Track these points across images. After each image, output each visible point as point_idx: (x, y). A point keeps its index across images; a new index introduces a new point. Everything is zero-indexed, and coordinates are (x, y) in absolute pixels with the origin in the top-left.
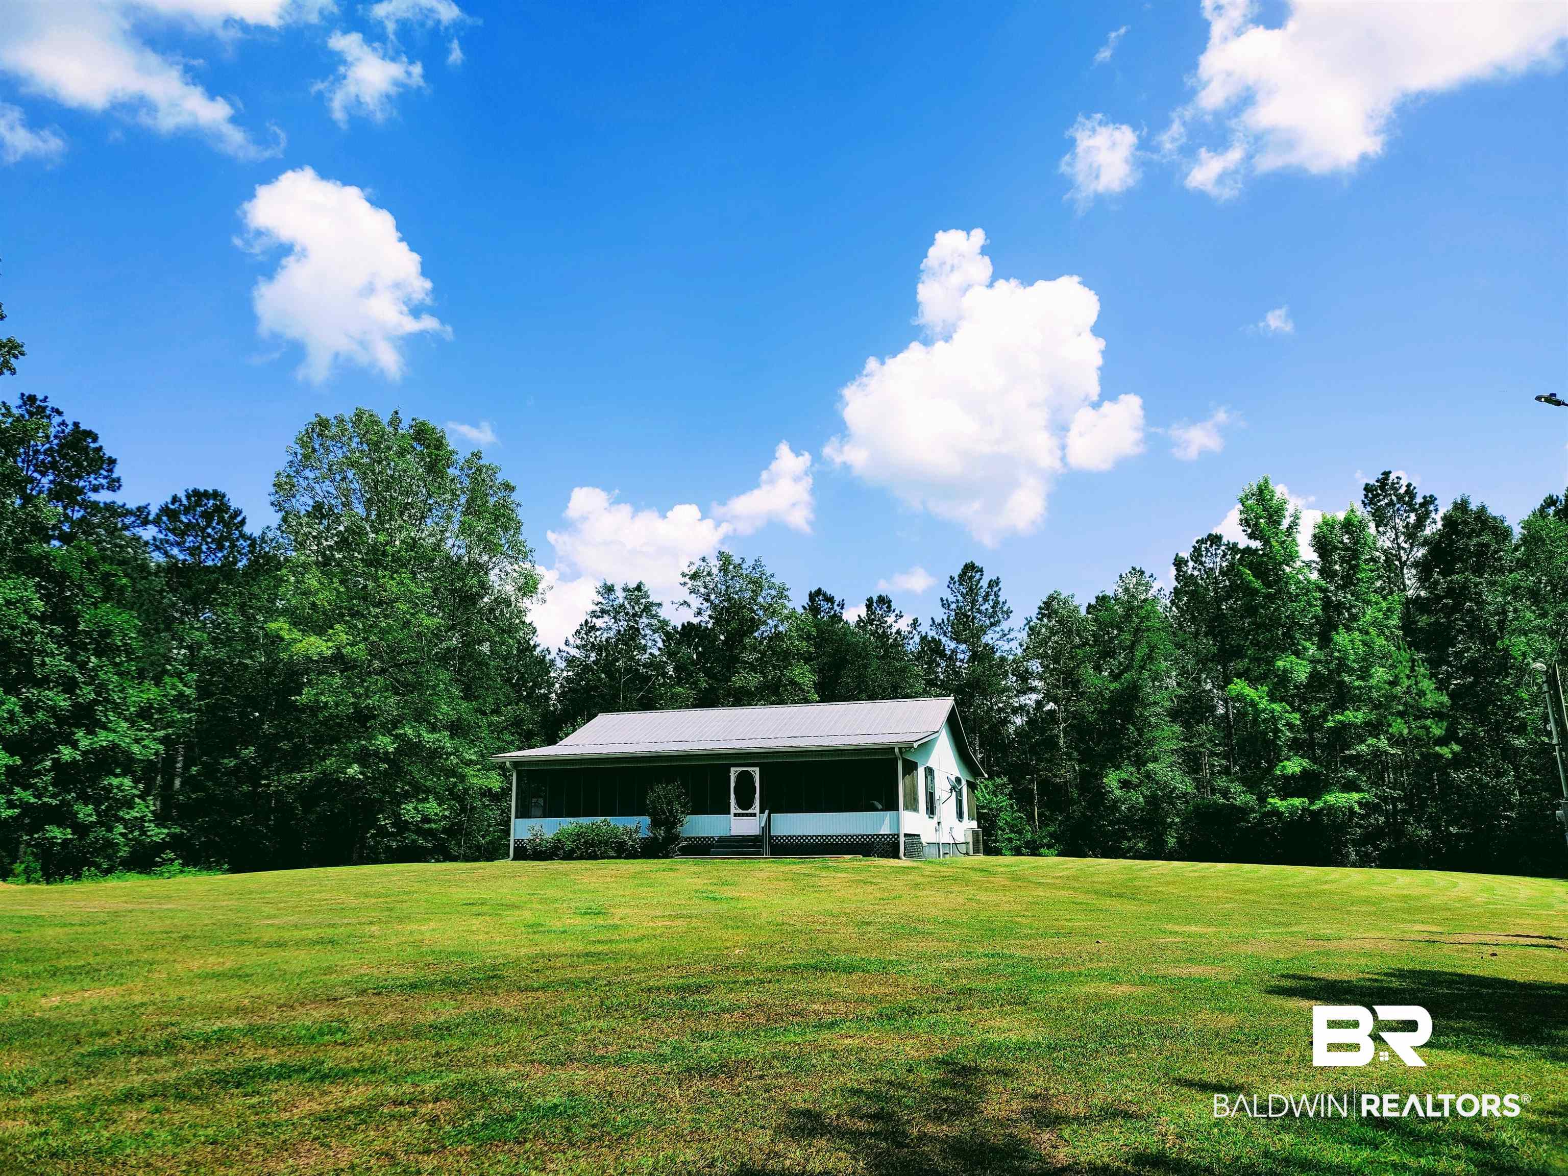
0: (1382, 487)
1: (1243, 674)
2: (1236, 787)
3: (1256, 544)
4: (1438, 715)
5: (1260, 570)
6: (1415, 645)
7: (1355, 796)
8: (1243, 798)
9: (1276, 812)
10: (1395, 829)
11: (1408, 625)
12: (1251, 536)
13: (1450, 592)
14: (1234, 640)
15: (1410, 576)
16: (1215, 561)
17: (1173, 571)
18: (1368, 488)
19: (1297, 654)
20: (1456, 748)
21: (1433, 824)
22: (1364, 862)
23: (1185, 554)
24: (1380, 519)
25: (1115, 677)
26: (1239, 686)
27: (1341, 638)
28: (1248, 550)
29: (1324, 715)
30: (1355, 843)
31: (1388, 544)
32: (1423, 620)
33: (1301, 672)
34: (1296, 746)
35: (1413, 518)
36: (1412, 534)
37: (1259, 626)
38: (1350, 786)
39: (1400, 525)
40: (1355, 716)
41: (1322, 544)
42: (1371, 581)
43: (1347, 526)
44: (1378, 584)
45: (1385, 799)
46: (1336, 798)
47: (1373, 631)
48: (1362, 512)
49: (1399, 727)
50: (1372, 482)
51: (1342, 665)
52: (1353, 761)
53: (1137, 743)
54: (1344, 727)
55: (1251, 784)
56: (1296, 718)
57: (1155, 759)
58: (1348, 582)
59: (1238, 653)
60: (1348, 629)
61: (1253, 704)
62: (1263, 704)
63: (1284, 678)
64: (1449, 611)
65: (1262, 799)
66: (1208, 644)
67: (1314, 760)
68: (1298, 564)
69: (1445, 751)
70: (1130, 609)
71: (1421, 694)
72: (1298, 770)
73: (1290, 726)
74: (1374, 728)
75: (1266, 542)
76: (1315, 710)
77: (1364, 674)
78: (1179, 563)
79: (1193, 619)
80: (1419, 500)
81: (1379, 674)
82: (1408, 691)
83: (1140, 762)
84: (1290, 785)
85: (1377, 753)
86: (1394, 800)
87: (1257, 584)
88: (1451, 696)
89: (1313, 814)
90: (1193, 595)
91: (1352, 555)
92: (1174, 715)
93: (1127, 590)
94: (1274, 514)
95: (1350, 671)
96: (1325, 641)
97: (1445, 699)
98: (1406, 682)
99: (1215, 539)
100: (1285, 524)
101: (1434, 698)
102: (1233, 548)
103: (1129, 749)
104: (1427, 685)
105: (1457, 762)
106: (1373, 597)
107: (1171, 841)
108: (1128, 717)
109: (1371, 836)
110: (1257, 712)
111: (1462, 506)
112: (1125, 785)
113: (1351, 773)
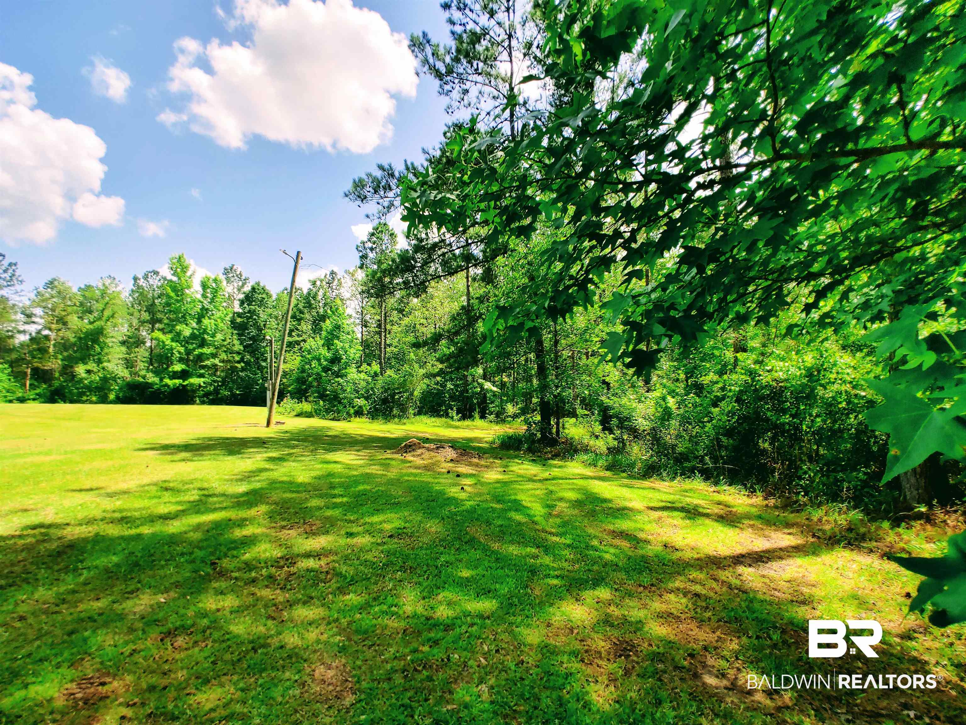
0: (231, 269)
1: (162, 330)
2: (150, 375)
3: (175, 279)
4: (238, 353)
5: (175, 289)
6: (234, 328)
7: (202, 380)
8: (152, 378)
9: (167, 385)
10: (216, 391)
11: (233, 321)
12: (173, 275)
13: (249, 312)
14: (159, 316)
15: (237, 304)
16: (155, 282)
17: (133, 282)
18: (225, 269)
19: (187, 325)
20: (243, 364)
21: (231, 390)
22: (203, 403)
23: (140, 276)
24: (228, 280)
25: (91, 323)
26: (157, 334)
27: (206, 321)
28: (171, 281)
29: (194, 349)
30: (199, 397)
31: (230, 291)
32: (239, 320)
33: (187, 332)
34: (181, 360)
35: (240, 284)
36: (239, 290)
37: (171, 311)
38: (202, 376)
39: (236, 285)
40: (206, 350)
41: (204, 286)
42: (221, 302)
43: (215, 280)
44: (225, 304)
45: (214, 381)
46: (195, 381)
47: (219, 320)
48: (222, 277)
49: (223, 356)
50: (228, 267)
51: (205, 331)
52: (203, 367)
53: (99, 354)
54: (202, 354)
55: (156, 373)
56: (182, 350)
57: (109, 361)
58: (212, 301)
59: (160, 321)
60: (210, 319)
61: (163, 342)
62: (168, 342)
63: (179, 334)
64: (248, 318)
65: (161, 380)
66: (146, 316)
67: (188, 366)
68: (192, 290)
69: (239, 366)
70: (103, 294)
71: (234, 345)
72: (179, 369)
73: (180, 353)
74: (214, 356)
75: (179, 279)
76: (190, 347)
77: (213, 336)
78: (135, 279)
79: (140, 304)
80: (243, 278)
81: (219, 337)
82: (229, 344)
83: (99, 362)
84: (175, 375)
85: (215, 365)
86: (218, 382)
87: (172, 294)
88: (244, 347)
89: (183, 386)
90: (141, 294)
91: (215, 292)
92: (123, 343)
93: (104, 285)
94: (184, 269)
95: (208, 334)
96: (199, 322)
97: (242, 348)
98: (229, 341)
99: (156, 273)
100: (189, 274)
101: (238, 347)
102: (165, 279)
103: (94, 356)
104: (236, 342)
105: (243, 369)
106: (221, 308)
107: (112, 396)
108: (95, 341)
109: (206, 395)
110: (164, 345)
111: (258, 284)
112: (89, 372)
113: (202, 371)
